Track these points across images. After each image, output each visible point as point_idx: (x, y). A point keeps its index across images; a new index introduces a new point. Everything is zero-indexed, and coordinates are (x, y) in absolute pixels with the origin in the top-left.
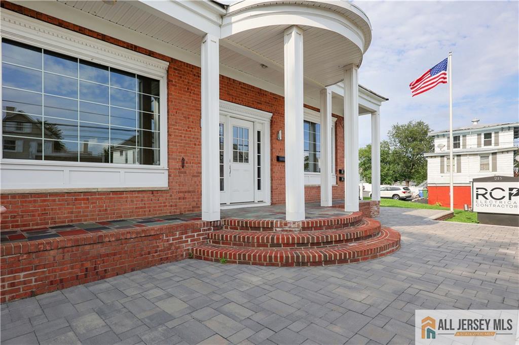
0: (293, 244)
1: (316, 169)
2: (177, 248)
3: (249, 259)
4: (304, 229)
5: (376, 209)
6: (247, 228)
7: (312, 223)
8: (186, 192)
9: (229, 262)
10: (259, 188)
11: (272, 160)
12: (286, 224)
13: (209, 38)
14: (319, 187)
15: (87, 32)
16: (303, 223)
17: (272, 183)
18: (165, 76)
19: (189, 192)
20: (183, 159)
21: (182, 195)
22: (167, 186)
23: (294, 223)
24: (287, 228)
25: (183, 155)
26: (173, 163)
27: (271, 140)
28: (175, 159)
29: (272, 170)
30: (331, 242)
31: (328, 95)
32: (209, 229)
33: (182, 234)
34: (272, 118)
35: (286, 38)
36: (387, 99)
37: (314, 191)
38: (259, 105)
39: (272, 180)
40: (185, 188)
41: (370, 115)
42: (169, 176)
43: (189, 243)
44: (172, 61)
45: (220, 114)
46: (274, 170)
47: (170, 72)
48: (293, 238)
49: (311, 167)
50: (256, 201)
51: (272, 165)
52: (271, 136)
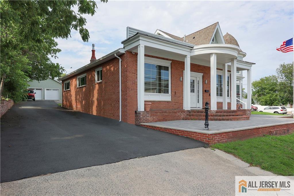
0: (213, 116)
1: (221, 95)
2: (180, 117)
3: (201, 119)
4: (216, 112)
5: (249, 113)
6: (199, 112)
7: (219, 111)
8: (176, 102)
9: (195, 120)
10: (198, 102)
11: (203, 91)
12: (211, 111)
13: (188, 56)
14: (222, 103)
15: (154, 57)
16: (216, 111)
17: (203, 100)
18: (170, 65)
19: (177, 102)
20: (175, 92)
21: (175, 103)
22: (171, 100)
23: (213, 111)
24: (211, 112)
25: (175, 90)
26: (172, 93)
27: (203, 84)
28: (173, 92)
29: (203, 95)
30: (225, 116)
31: (226, 66)
32: (187, 113)
33: (181, 113)
34: (203, 75)
35: (211, 56)
36: (255, 64)
37: (221, 104)
38: (199, 71)
39: (203, 99)
40: (176, 101)
41: (247, 70)
42: (172, 97)
43: (183, 116)
44: (172, 60)
45: (191, 76)
46: (204, 95)
47: (172, 64)
48: (213, 114)
49: (219, 94)
50: (197, 107)
51: (203, 93)
52: (203, 82)
